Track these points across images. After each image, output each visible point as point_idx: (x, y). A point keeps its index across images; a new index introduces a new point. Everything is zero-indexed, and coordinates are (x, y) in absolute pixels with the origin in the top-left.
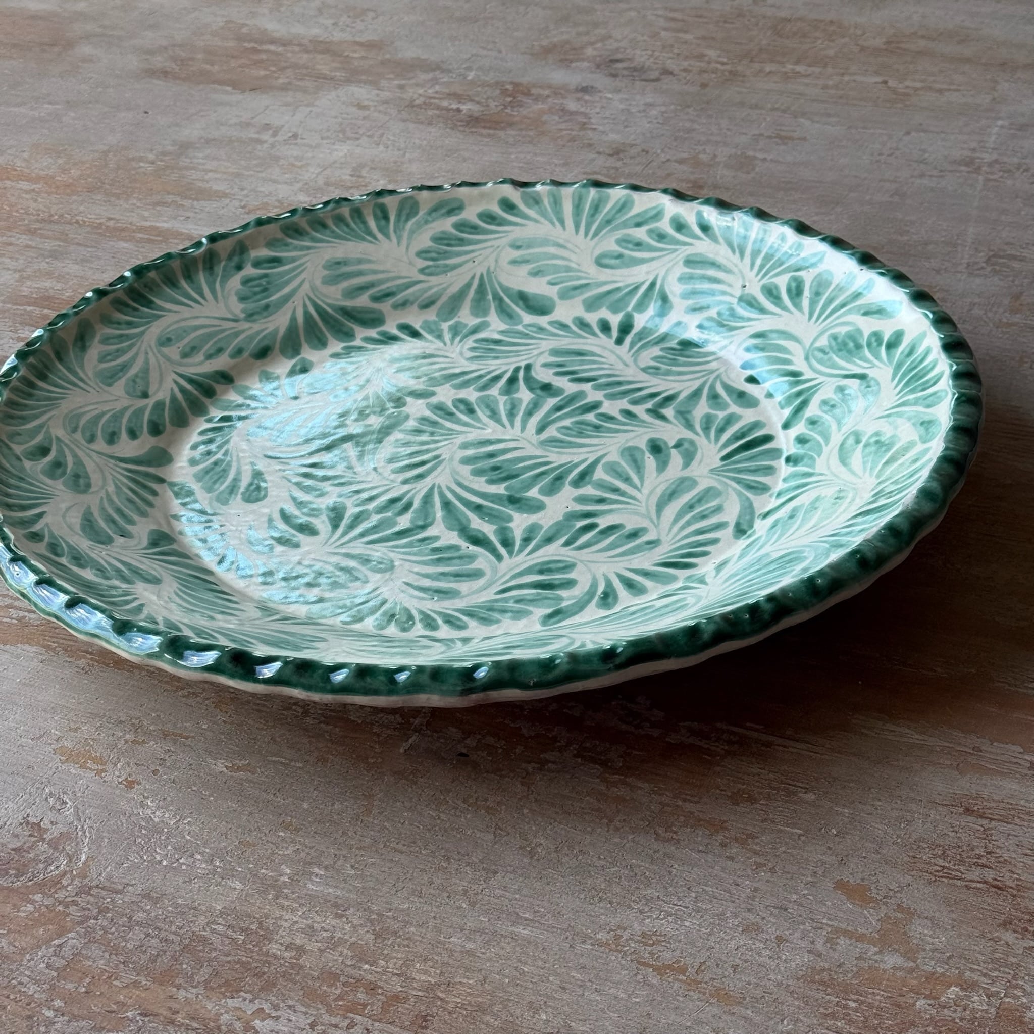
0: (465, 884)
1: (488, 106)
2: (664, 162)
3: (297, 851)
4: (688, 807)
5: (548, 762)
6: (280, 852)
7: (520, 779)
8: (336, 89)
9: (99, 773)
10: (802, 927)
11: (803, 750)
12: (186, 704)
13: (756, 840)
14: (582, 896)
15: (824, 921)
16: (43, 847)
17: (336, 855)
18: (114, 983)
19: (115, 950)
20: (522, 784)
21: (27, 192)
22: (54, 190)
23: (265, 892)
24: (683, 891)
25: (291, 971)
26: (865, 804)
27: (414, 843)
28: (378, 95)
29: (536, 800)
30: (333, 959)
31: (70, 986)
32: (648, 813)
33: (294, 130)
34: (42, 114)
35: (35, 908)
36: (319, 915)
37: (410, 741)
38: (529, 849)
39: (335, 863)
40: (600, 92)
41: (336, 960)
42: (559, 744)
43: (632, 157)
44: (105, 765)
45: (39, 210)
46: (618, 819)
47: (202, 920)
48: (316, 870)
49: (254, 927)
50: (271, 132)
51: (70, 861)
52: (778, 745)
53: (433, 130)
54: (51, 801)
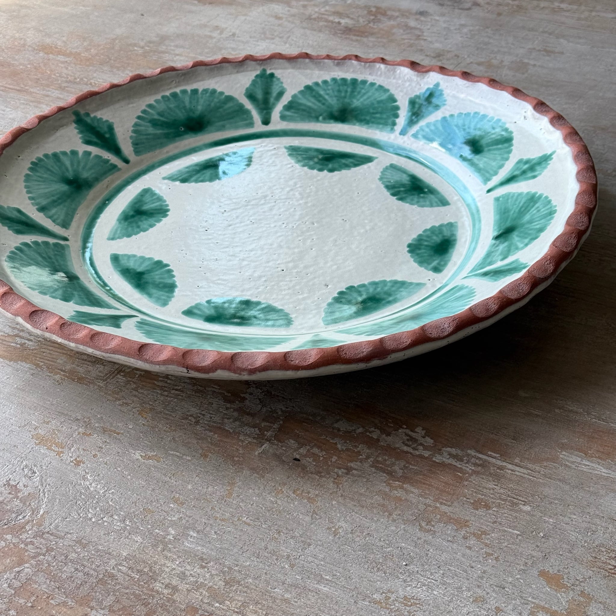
0: (289, 551)
1: (358, 21)
2: (468, 64)
3: (180, 519)
4: (444, 508)
5: (352, 469)
6: (170, 519)
7: (332, 479)
8: (263, 5)
9: (58, 453)
10: (514, 602)
11: (524, 474)
12: (121, 410)
13: (488, 536)
14: (366, 567)
15: (530, 599)
16: (17, 502)
17: (205, 523)
18: (50, 601)
19: (54, 578)
20: (334, 483)
21: (63, 62)
22: (79, 62)
23: (155, 546)
24: (435, 569)
25: (167, 604)
26: (564, 517)
27: (258, 519)
28: (289, 11)
29: (342, 496)
30: (196, 597)
31: (22, 601)
32: (416, 511)
33: (233, 31)
34: (78, 13)
35: (6, 544)
36: (190, 565)
37: (263, 447)
38: (333, 529)
39: (204, 529)
40: (431, 15)
41: (198, 598)
42: (361, 457)
43: (448, 60)
44: (63, 448)
45: (68, 75)
46: (396, 513)
47: (113, 562)
48: (191, 533)
49: (146, 570)
50: (219, 32)
51: (33, 513)
52: (509, 469)
53: (322, 35)
54: (26, 470)
